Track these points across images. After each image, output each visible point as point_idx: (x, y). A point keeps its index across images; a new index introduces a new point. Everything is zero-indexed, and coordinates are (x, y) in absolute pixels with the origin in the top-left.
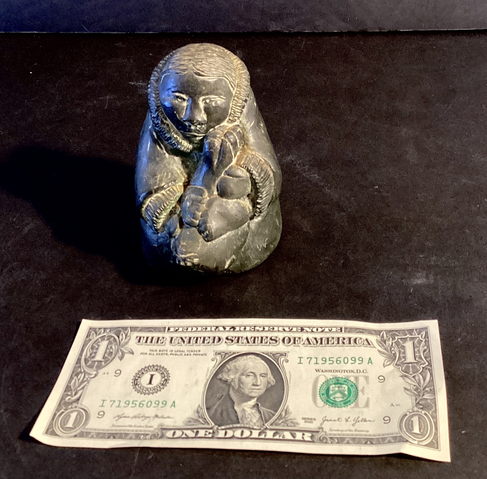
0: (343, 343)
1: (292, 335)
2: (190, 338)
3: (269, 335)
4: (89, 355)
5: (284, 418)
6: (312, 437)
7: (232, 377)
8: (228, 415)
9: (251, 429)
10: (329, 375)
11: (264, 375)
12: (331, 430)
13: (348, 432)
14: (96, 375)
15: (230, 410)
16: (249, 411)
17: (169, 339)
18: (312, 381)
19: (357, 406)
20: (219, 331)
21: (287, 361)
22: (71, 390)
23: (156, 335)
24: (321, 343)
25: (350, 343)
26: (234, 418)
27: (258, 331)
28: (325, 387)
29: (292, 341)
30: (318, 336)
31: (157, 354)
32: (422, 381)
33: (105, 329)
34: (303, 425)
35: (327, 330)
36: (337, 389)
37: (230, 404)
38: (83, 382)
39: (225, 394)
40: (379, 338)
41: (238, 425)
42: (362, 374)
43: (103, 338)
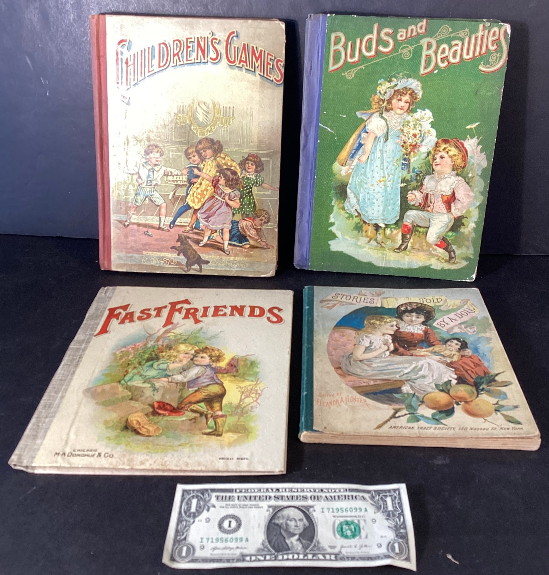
0: (349, 499)
1: (316, 494)
2: (250, 497)
3: (302, 494)
4: (186, 508)
5: (317, 546)
6: (336, 557)
7: (281, 521)
8: (282, 545)
9: (298, 554)
10: (342, 520)
11: (301, 520)
12: (346, 553)
13: (357, 554)
14: (194, 522)
15: (284, 543)
16: (295, 542)
17: (237, 498)
18: (332, 523)
19: (360, 537)
20: (269, 492)
21: (315, 511)
22: (179, 532)
23: (228, 494)
24: (335, 499)
25: (353, 498)
26: (286, 547)
27: (294, 492)
28: (340, 526)
29: (316, 498)
30: (333, 494)
31: (231, 508)
32: (398, 522)
33: (193, 491)
34: (329, 550)
35: (337, 490)
36: (347, 528)
37: (282, 539)
38: (186, 527)
39: (278, 532)
40: (370, 495)
41: (290, 552)
42: (362, 518)
43: (193, 497)
